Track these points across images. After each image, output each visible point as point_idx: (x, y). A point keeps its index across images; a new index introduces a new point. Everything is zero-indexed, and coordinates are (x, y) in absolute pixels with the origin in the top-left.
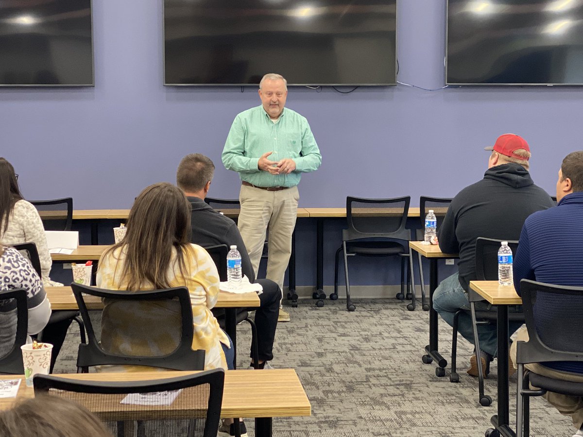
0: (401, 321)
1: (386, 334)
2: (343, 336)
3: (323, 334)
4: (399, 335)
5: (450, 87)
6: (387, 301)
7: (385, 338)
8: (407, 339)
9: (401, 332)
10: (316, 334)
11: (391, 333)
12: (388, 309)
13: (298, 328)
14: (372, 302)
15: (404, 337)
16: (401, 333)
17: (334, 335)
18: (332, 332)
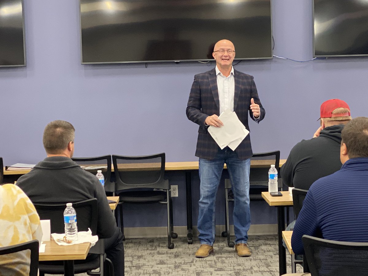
0: (274, 256)
1: (255, 269)
2: (219, 271)
3: (202, 269)
4: (266, 269)
5: (318, 58)
6: (270, 237)
7: (253, 272)
8: (272, 272)
9: (270, 266)
10: (197, 269)
11: (260, 268)
12: (267, 245)
13: (184, 263)
14: (256, 239)
15: (270, 271)
16: (269, 268)
17: (212, 270)
18: (211, 266)
